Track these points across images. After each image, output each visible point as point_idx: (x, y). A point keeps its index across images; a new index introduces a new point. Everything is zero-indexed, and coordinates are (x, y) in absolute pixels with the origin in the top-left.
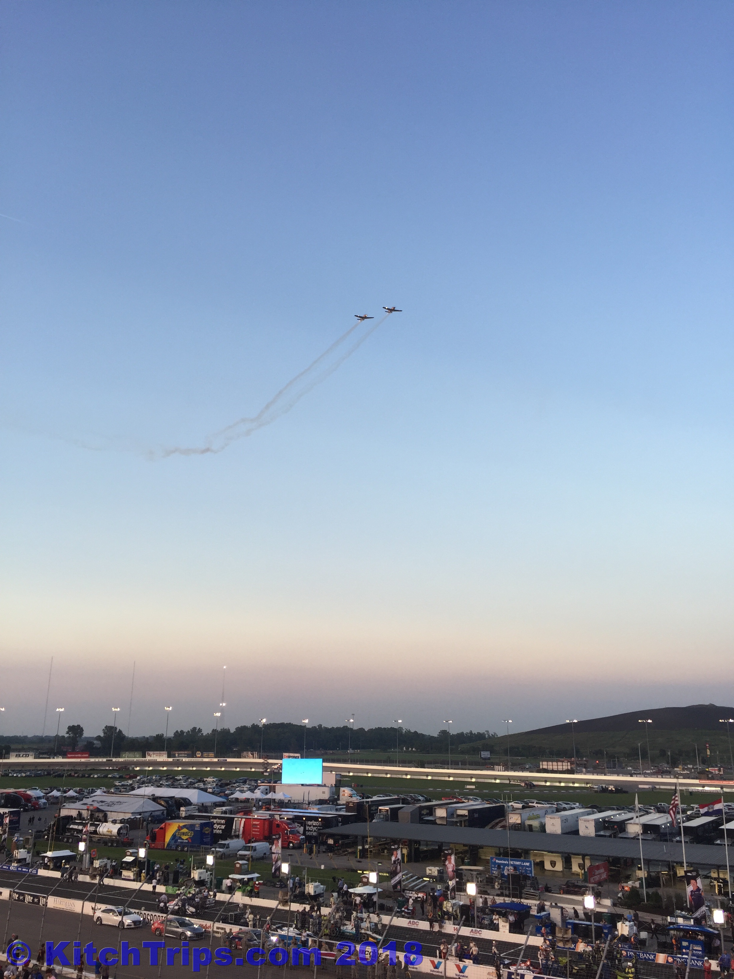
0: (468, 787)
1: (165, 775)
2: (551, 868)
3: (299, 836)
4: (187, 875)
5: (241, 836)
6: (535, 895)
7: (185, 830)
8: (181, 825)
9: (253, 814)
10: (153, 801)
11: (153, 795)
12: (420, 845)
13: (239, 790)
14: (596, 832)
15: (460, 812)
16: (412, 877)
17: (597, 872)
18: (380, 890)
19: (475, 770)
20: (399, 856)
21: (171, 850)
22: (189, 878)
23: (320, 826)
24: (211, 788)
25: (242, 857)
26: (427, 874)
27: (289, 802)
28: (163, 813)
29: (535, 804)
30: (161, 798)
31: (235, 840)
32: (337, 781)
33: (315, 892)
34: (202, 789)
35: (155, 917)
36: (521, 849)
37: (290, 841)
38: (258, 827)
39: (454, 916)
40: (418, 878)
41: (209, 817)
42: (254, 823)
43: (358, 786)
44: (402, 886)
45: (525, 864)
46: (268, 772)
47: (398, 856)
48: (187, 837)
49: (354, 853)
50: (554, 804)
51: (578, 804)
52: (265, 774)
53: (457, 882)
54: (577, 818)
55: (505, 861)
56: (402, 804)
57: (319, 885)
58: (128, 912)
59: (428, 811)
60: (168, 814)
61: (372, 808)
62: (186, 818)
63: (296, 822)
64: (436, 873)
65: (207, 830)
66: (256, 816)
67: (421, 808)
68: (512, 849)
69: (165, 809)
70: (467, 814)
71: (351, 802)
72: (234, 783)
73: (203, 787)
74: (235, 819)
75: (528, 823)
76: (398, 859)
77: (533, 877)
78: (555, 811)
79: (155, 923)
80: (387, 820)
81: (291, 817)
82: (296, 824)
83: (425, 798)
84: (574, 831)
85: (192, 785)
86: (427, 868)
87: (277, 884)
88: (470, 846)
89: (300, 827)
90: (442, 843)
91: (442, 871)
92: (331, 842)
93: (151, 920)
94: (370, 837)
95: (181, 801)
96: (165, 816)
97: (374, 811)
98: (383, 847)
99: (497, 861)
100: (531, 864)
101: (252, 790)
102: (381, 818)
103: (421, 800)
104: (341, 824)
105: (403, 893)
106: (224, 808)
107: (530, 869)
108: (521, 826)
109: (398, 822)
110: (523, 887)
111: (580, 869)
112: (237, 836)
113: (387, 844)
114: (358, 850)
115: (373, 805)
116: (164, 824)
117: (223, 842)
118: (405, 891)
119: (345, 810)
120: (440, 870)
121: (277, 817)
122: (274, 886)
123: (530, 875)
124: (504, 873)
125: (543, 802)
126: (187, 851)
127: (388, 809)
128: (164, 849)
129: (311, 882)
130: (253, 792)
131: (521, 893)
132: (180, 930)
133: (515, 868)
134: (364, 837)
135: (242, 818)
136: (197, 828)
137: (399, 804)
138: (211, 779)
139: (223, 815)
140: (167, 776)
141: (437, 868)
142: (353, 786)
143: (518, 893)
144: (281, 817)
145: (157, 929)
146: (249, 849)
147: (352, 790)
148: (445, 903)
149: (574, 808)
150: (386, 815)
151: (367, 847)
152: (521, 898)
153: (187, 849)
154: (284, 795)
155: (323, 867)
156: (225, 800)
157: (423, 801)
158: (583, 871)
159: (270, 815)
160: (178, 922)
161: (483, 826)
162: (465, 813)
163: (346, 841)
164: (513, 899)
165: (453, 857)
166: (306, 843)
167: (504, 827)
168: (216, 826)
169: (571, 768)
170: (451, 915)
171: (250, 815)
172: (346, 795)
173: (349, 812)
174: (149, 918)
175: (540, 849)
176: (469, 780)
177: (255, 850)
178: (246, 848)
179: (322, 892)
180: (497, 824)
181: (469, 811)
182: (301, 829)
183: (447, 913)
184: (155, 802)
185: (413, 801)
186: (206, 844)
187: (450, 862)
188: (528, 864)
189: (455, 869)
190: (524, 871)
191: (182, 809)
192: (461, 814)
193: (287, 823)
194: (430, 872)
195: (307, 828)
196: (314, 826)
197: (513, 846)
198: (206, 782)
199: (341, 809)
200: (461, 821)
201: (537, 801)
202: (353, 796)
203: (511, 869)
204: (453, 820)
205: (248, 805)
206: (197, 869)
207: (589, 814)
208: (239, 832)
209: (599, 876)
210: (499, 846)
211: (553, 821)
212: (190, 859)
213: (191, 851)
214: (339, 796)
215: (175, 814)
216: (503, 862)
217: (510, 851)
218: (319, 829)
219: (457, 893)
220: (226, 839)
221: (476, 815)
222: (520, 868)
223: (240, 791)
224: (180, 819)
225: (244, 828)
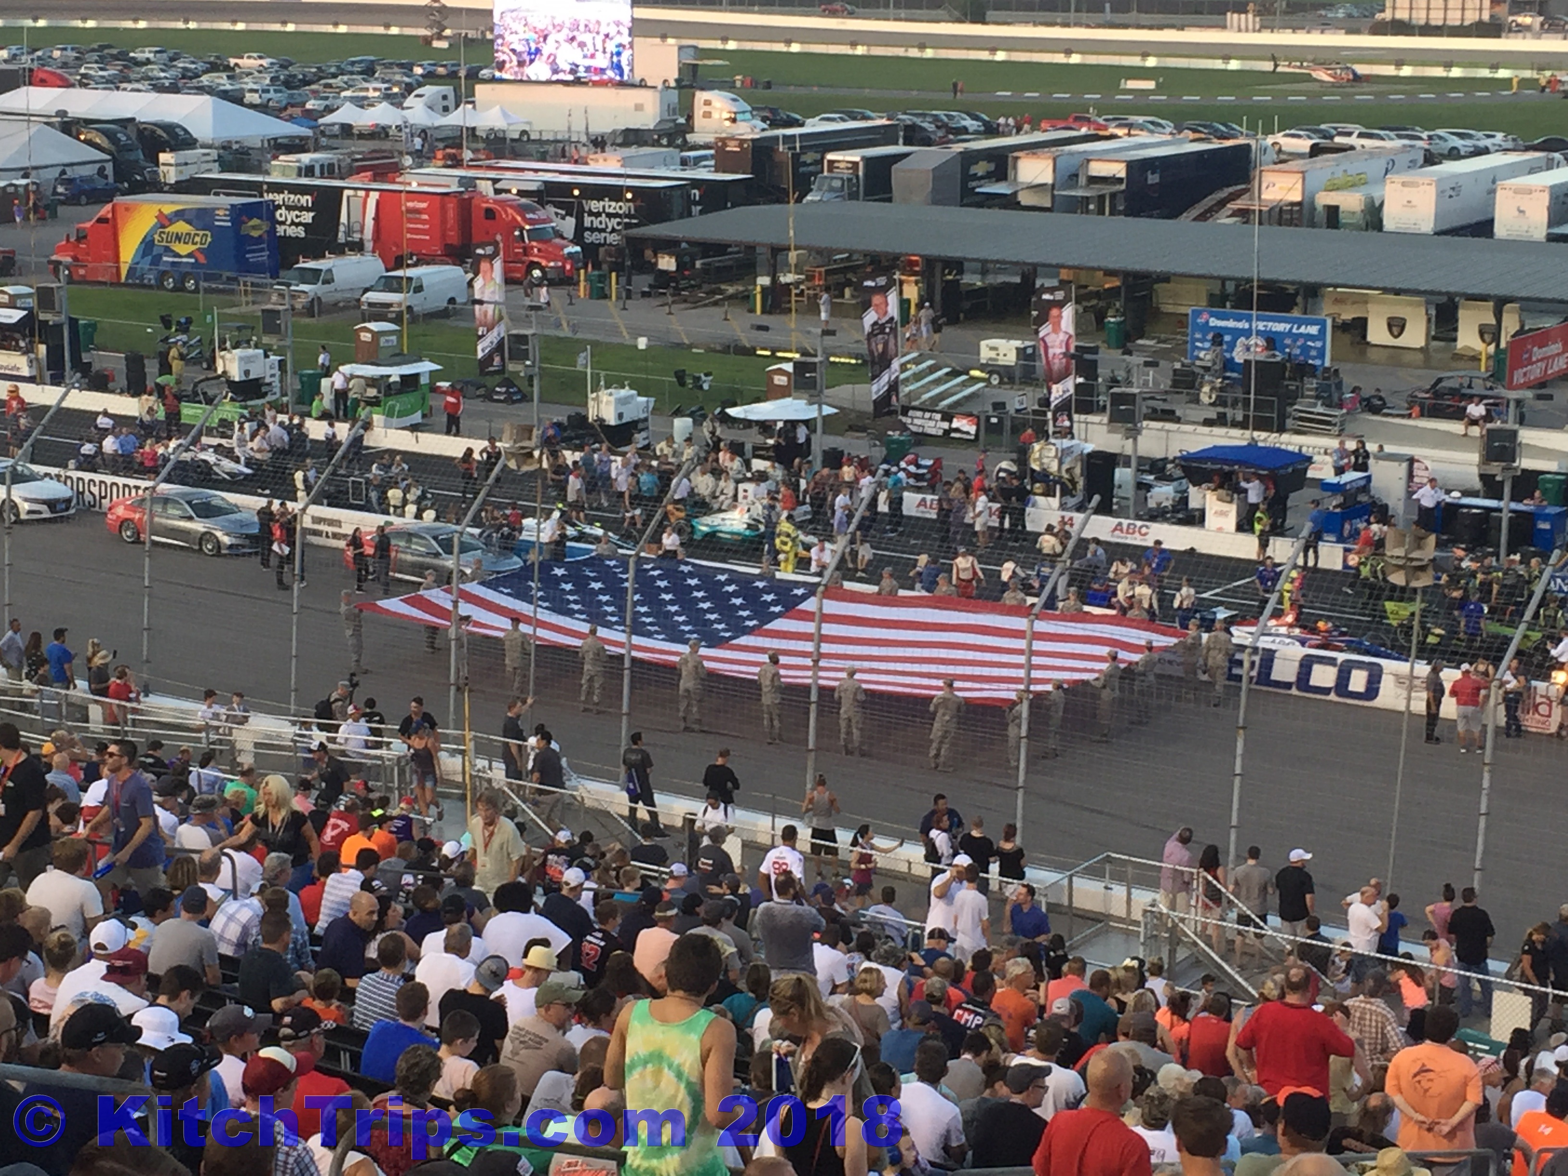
0: (1132, 84)
1: (95, 46)
2: (1390, 341)
3: (562, 248)
4: (205, 365)
5: (369, 245)
6: (1328, 423)
7: (181, 227)
8: (168, 210)
9: (407, 178)
10: (63, 131)
11: (62, 113)
12: (961, 272)
13: (352, 99)
14: (1550, 225)
15: (1098, 169)
16: (932, 370)
17: (1538, 353)
18: (828, 410)
19: (1160, 27)
20: (893, 310)
21: (144, 286)
22: (211, 375)
23: (628, 216)
24: (256, 91)
25: (379, 312)
26: (983, 361)
27: (525, 138)
28: (101, 172)
29: (1353, 140)
30: (88, 122)
31: (352, 259)
32: (683, 68)
33: (620, 416)
34: (225, 95)
35: (115, 489)
36: (1292, 283)
37: (532, 262)
38: (425, 217)
39: (1063, 485)
40: (954, 374)
41: (256, 187)
42: (410, 204)
43: (755, 84)
44: (901, 395)
45: (1303, 330)
46: (446, 38)
47: (889, 308)
48: (190, 248)
49: (745, 298)
50: (1420, 138)
51: (1500, 136)
52: (436, 44)
53: (1078, 386)
54: (1494, 182)
55: (1239, 320)
56: (905, 144)
57: (632, 396)
58: (26, 472)
59: (992, 167)
60: (119, 175)
61: (803, 158)
62: (180, 187)
63: (548, 202)
64: (1011, 359)
65: (255, 227)
66: (414, 184)
67: (970, 158)
68: (1265, 284)
69: (108, 157)
70: (1123, 174)
71: (732, 138)
72: (335, 76)
73: (228, 87)
74: (346, 193)
75: (1324, 199)
76: (892, 319)
77: (1327, 370)
78: (1421, 161)
79: (118, 504)
80: (853, 196)
81: (533, 187)
82: (551, 209)
83: (985, 123)
84: (1478, 224)
85: (191, 78)
86: (983, 344)
87: (499, 393)
88: (1126, 275)
89: (563, 218)
90: (1035, 266)
91: (1029, 351)
92: (667, 263)
93: (101, 498)
94: (796, 249)
95: (160, 132)
96: (111, 179)
97: (811, 168)
98: (840, 278)
99: (1214, 322)
100: (1322, 331)
101: (397, 101)
102: (832, 189)
103: (971, 130)
104: (699, 208)
105: (904, 419)
106: (306, 158)
107: (1319, 344)
108: (1300, 212)
109: (890, 200)
110: (1293, 397)
111: (1483, 341)
112: (358, 247)
113: (853, 269)
114: (759, 289)
115: (810, 147)
116: (109, 207)
117: (311, 264)
118: (911, 413)
119: (712, 163)
120: (1025, 348)
121: (486, 188)
122: (488, 397)
123: (1318, 362)
124: (1233, 359)
125: (1382, 133)
126: (196, 291)
127: (857, 159)
128: (117, 284)
129: (607, 388)
130: (400, 106)
131: (1283, 417)
132: (198, 526)
133: (1272, 341)
134: (778, 251)
135: (368, 190)
136: (223, 221)
137: (896, 143)
138: (252, 61)
139: (304, 181)
140: (102, 48)
141: (1018, 343)
142: (738, 84)
143: (1275, 415)
144: (498, 186)
145: (124, 523)
146: (400, 284)
147: (734, 100)
148: (1037, 447)
149: (1485, 151)
150: (850, 180)
151: (787, 278)
152: (1282, 429)
153: (197, 284)
154: (505, 114)
155: (642, 343)
156: (309, 132)
157: (976, 132)
158: (1492, 348)
159: (462, 180)
160: (189, 503)
161: (1173, 214)
162: (1119, 170)
163: (716, 260)
164: (1256, 434)
165: (1068, 313)
166: (585, 267)
167: (1244, 214)
168: (281, 214)
169: (1492, 16)
170: (1056, 482)
171: (393, 182)
172: (716, 115)
173: (724, 172)
174: (95, 490)
175: (1357, 283)
176: (1135, 61)
177: (419, 289)
178: (391, 285)
179: (643, 416)
180: (1222, 203)
181: (1131, 166)
182: (568, 225)
183: (1043, 476)
184: (70, 135)
185: (940, 133)
186: (257, 269)
187: (1057, 329)
188: (1313, 330)
189: (1072, 350)
190: (1298, 351)
191: (163, 157)
192: (1103, 174)
193: (520, 205)
194: (993, 354)
195: (587, 221)
196: (610, 216)
197: (1267, 276)
198: (238, 70)
199: (698, 160)
200: (1101, 198)
201: (1364, 130)
202: (739, 117)
203: (1256, 345)
204: (1073, 193)
205: (386, 145)
206: (235, 347)
207: (1532, 171)
208: (362, 231)
209: (1542, 365)
210: (1224, 273)
211: (1410, 193)
212: (209, 317)
213: (207, 291)
214: (690, 118)
215: (142, 175)
216: (1231, 324)
217: (1259, 287)
218: (628, 226)
219: (1076, 417)
220: (319, 255)
221: (1153, 179)
222: (1288, 341)
223: (354, 100)
224: (161, 191)
225: (377, 219)
